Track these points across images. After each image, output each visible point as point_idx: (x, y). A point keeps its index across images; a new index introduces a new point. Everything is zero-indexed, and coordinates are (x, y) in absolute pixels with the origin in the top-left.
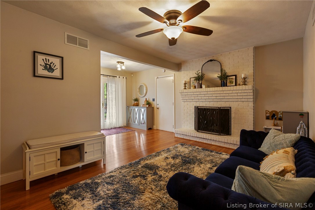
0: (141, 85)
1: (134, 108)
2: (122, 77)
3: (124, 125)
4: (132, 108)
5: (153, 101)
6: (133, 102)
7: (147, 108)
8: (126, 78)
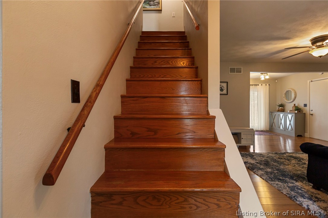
0: (288, 90)
1: (278, 114)
2: (265, 84)
3: (267, 129)
4: (276, 113)
5: (304, 107)
6: (277, 108)
7: (295, 113)
8: (269, 85)
